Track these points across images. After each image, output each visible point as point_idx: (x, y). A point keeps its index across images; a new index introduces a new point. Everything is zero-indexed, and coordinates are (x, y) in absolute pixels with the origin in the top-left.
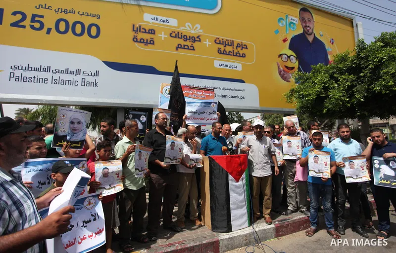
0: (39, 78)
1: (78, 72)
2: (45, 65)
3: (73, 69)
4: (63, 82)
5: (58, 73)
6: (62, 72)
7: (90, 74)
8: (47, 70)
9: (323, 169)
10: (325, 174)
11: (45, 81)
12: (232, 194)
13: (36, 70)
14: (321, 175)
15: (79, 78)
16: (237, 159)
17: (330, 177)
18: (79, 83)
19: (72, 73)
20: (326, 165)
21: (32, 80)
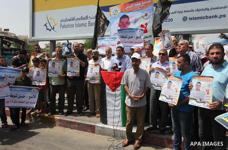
0: (71, 24)
1: (87, 17)
2: (72, 17)
3: (84, 16)
4: (80, 25)
5: (78, 20)
6: (79, 19)
7: (92, 18)
8: (73, 19)
9: (173, 95)
10: (174, 100)
11: (72, 26)
12: (108, 99)
13: (69, 20)
14: (169, 101)
15: (87, 21)
16: (115, 75)
17: (176, 104)
18: (87, 25)
19: (84, 19)
20: (176, 92)
21: (68, 26)
